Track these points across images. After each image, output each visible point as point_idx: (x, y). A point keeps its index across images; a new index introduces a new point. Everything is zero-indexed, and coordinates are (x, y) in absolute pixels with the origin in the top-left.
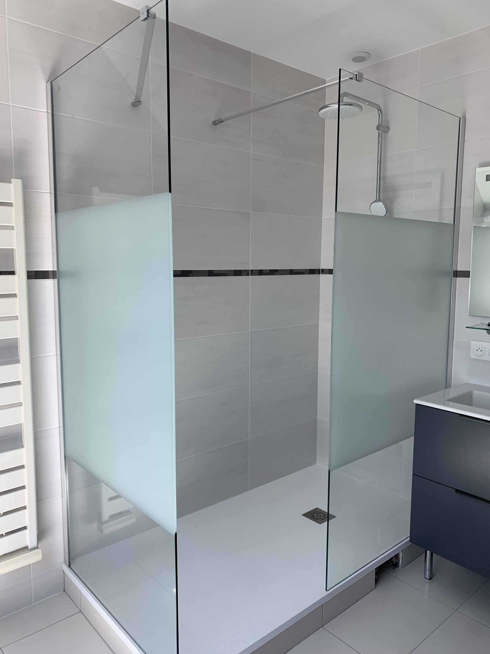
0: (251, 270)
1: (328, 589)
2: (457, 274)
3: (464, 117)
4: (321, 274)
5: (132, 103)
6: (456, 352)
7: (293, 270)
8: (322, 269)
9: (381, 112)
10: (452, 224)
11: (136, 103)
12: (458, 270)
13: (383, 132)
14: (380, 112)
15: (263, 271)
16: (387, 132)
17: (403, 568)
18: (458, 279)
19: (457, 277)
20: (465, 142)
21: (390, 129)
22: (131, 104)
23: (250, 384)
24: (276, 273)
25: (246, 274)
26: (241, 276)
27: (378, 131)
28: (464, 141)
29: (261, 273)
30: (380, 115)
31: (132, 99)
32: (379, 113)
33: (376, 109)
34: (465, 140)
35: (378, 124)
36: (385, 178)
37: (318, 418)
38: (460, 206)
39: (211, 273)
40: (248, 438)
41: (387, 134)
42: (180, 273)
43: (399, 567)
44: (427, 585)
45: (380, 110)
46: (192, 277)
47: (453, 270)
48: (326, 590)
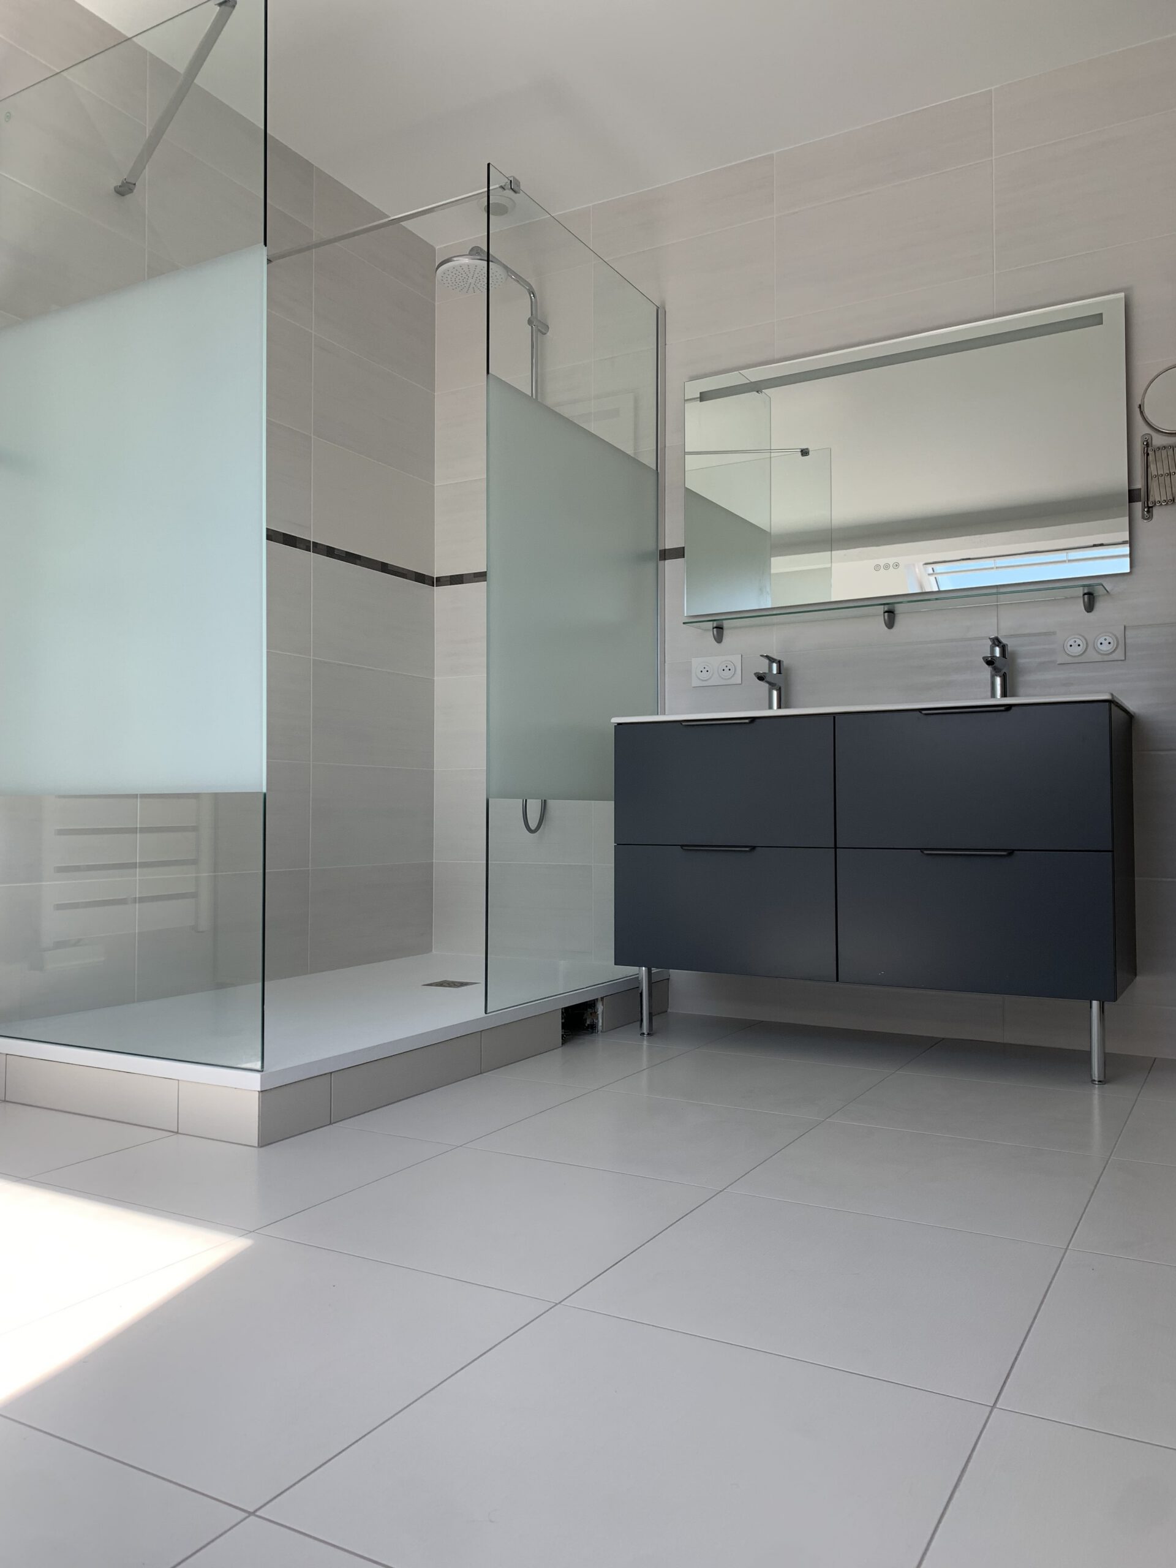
0: (313, 542)
2: (665, 555)
3: (664, 308)
4: (436, 586)
5: (115, 188)
6: (670, 683)
8: (436, 578)
9: (534, 296)
10: (653, 469)
11: (124, 189)
12: (667, 548)
13: (538, 332)
14: (532, 295)
15: (337, 550)
16: (545, 334)
17: (605, 1033)
18: (667, 561)
19: (665, 560)
20: (667, 346)
21: (548, 328)
22: (113, 190)
23: (313, 761)
24: (358, 561)
25: (305, 547)
26: (296, 548)
27: (530, 327)
28: (666, 344)
29: (330, 552)
30: (533, 300)
31: (115, 182)
32: (531, 297)
33: (527, 291)
35: (530, 316)
37: (434, 861)
38: (664, 445)
41: (545, 336)
43: (598, 1032)
44: (645, 1043)
45: (531, 292)
47: (659, 549)
48: (486, 1013)
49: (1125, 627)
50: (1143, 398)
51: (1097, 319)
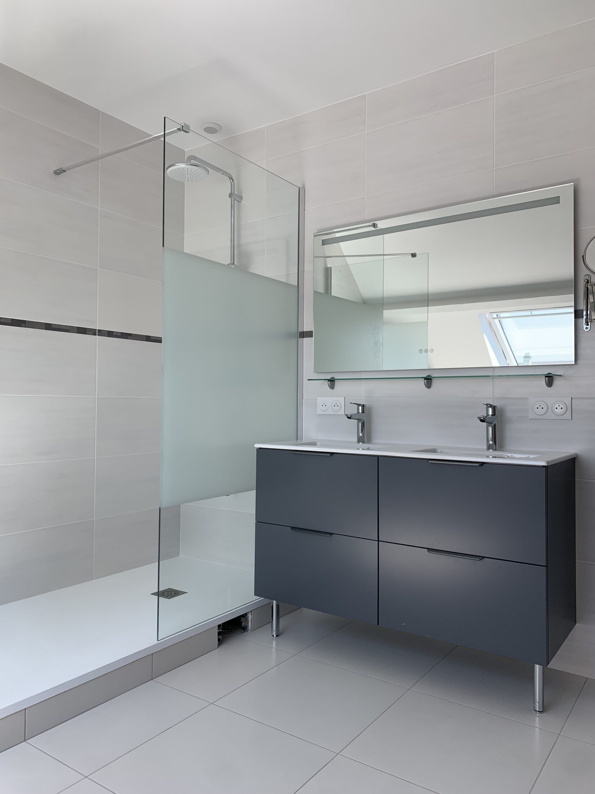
0: (98, 330)
1: (159, 640)
2: (304, 335)
3: (304, 188)
6: (306, 411)
7: (149, 337)
9: (232, 181)
10: (296, 286)
12: (305, 331)
13: (236, 201)
15: (114, 333)
17: (252, 631)
19: (303, 338)
20: (305, 211)
21: (242, 199)
23: (96, 456)
24: (130, 337)
25: (93, 333)
26: (86, 334)
27: (231, 199)
29: (109, 334)
30: (232, 183)
33: (228, 178)
34: (305, 209)
35: (230, 192)
36: (239, 246)
38: (303, 270)
39: (48, 327)
40: (93, 518)
41: (241, 203)
42: (10, 322)
43: (248, 631)
44: (274, 642)
45: (231, 179)
46: (26, 327)
47: (299, 331)
48: (158, 640)
49: (572, 398)
50: (585, 252)
51: (556, 200)
